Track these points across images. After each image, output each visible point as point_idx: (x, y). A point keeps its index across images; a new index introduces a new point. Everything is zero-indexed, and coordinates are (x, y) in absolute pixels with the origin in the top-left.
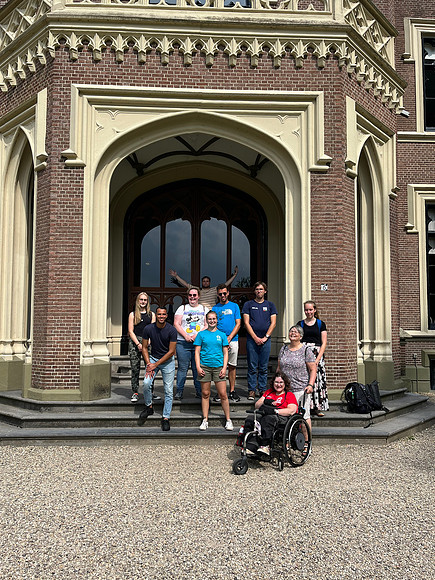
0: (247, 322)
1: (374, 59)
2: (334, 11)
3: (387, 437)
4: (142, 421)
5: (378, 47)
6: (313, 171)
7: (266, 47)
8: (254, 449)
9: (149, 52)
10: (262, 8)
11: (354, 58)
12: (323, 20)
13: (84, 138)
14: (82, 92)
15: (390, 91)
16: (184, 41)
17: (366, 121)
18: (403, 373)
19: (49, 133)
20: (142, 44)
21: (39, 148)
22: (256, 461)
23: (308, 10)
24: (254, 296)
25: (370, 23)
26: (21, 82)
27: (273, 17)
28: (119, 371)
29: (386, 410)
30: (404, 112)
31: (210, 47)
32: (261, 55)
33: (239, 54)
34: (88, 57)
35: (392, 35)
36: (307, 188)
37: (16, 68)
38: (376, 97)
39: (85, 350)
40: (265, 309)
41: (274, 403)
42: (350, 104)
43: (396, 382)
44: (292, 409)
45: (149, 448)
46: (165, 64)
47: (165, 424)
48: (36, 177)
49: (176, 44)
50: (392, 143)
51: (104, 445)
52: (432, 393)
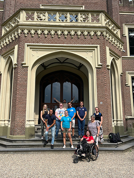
0: (78, 114)
1: (114, 36)
2: (102, 22)
3: (123, 151)
4: (45, 146)
5: (115, 32)
6: (97, 68)
7: (82, 33)
8: (80, 155)
9: (48, 34)
10: (81, 22)
11: (108, 36)
12: (99, 25)
13: (28, 59)
14: (28, 46)
15: (119, 45)
16: (58, 31)
17: (112, 53)
18: (127, 130)
19: (18, 57)
20: (46, 32)
21: (15, 62)
22: (81, 159)
23: (94, 22)
24: (80, 106)
25: (113, 25)
26: (10, 43)
27: (84, 24)
28: (37, 130)
29: (122, 142)
30: (124, 51)
31: (66, 33)
32: (81, 35)
33: (74, 35)
34: (30, 36)
35: (119, 29)
36: (95, 73)
37: (9, 39)
38: (115, 47)
39: (27, 123)
40: (83, 109)
41: (86, 140)
42: (107, 48)
43: (125, 133)
44: (92, 141)
45: (47, 155)
46: (53, 38)
47: (52, 146)
48: (14, 70)
49: (56, 32)
50: (120, 60)
51: (32, 153)
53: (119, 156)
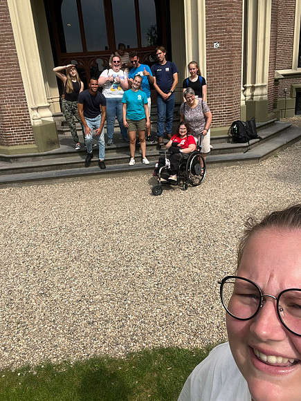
3: (259, 158)
4: (88, 164)
8: (166, 178)
28: (62, 125)
29: (260, 138)
39: (33, 114)
41: (179, 145)
43: (269, 115)
44: (192, 147)
45: (94, 182)
47: (102, 164)
51: (61, 182)
52: (295, 118)
53: (249, 170)
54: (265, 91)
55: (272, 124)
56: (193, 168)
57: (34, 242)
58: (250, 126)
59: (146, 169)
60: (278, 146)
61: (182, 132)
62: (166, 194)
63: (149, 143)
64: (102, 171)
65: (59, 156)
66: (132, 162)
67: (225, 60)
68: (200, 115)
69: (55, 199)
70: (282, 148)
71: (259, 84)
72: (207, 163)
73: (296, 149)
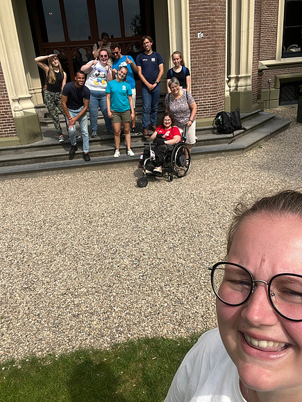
3: (243, 149)
4: (72, 156)
8: (151, 169)
18: (259, 97)
28: (45, 117)
29: (244, 129)
39: (14, 106)
40: (153, 60)
43: (253, 106)
44: (177, 139)
45: (78, 175)
47: (86, 157)
51: (45, 175)
52: (280, 108)
53: (234, 161)
54: (249, 82)
55: (256, 115)
56: (178, 159)
57: (18, 236)
58: (235, 117)
59: (131, 161)
60: (262, 136)
61: (167, 124)
62: (152, 186)
63: (134, 135)
64: (87, 163)
65: (42, 148)
66: (117, 154)
67: (209, 51)
68: (185, 106)
69: (39, 192)
70: (267, 138)
71: (243, 75)
72: (193, 154)
73: (280, 140)
